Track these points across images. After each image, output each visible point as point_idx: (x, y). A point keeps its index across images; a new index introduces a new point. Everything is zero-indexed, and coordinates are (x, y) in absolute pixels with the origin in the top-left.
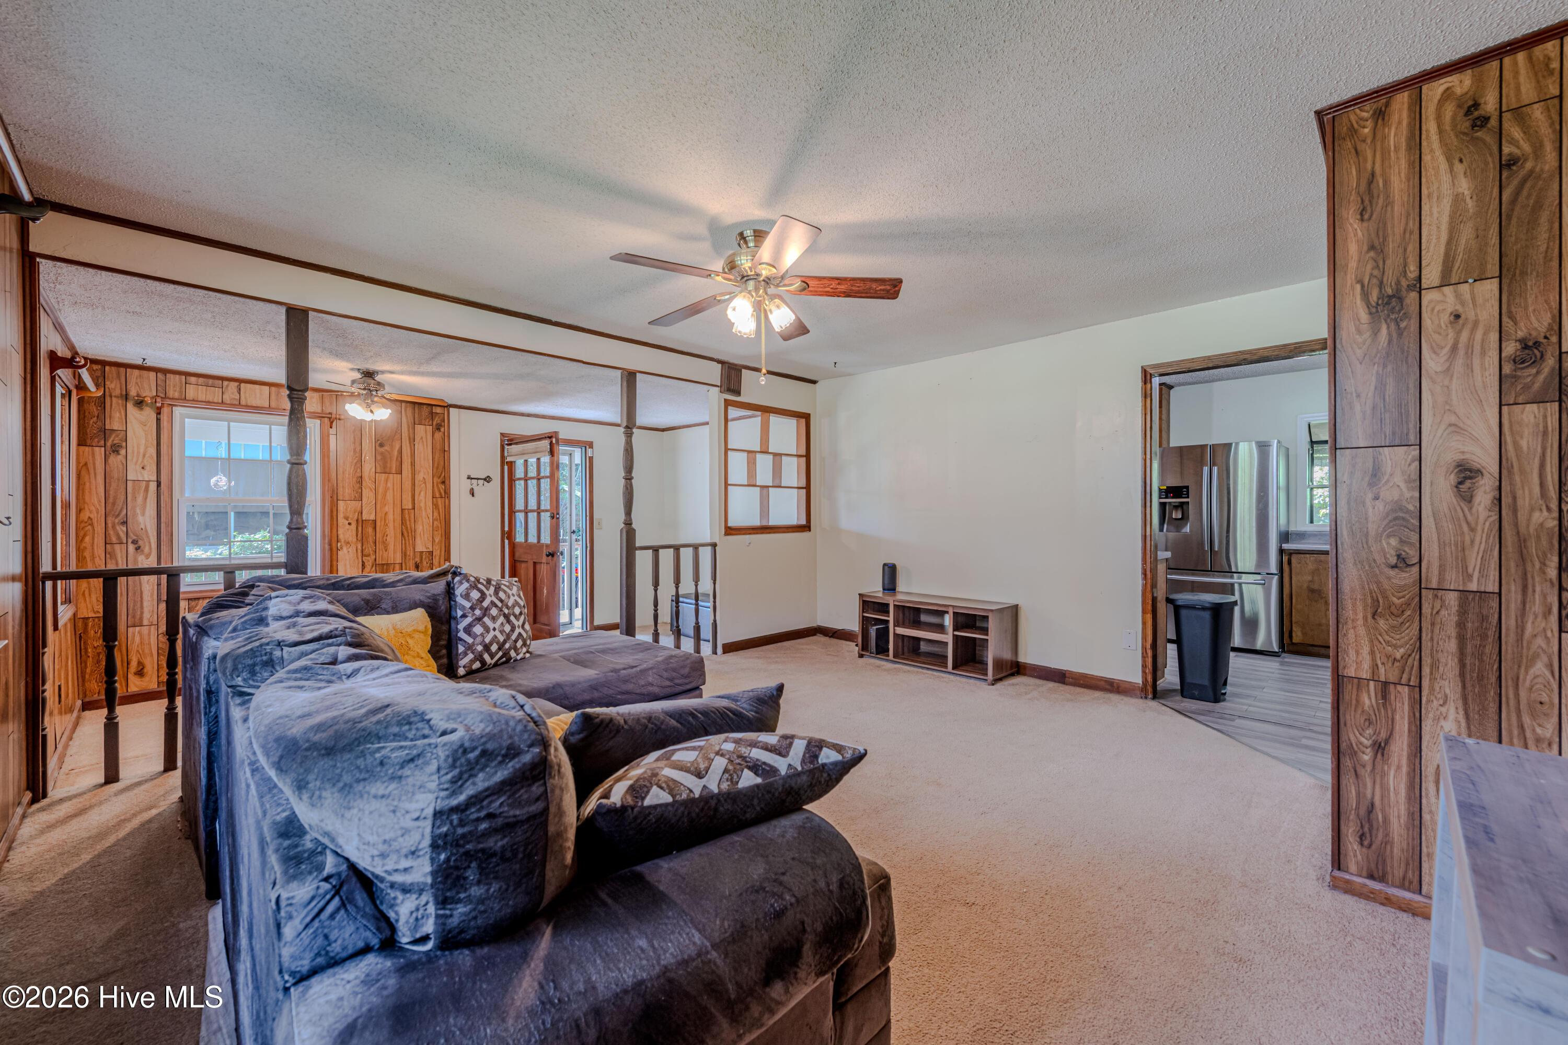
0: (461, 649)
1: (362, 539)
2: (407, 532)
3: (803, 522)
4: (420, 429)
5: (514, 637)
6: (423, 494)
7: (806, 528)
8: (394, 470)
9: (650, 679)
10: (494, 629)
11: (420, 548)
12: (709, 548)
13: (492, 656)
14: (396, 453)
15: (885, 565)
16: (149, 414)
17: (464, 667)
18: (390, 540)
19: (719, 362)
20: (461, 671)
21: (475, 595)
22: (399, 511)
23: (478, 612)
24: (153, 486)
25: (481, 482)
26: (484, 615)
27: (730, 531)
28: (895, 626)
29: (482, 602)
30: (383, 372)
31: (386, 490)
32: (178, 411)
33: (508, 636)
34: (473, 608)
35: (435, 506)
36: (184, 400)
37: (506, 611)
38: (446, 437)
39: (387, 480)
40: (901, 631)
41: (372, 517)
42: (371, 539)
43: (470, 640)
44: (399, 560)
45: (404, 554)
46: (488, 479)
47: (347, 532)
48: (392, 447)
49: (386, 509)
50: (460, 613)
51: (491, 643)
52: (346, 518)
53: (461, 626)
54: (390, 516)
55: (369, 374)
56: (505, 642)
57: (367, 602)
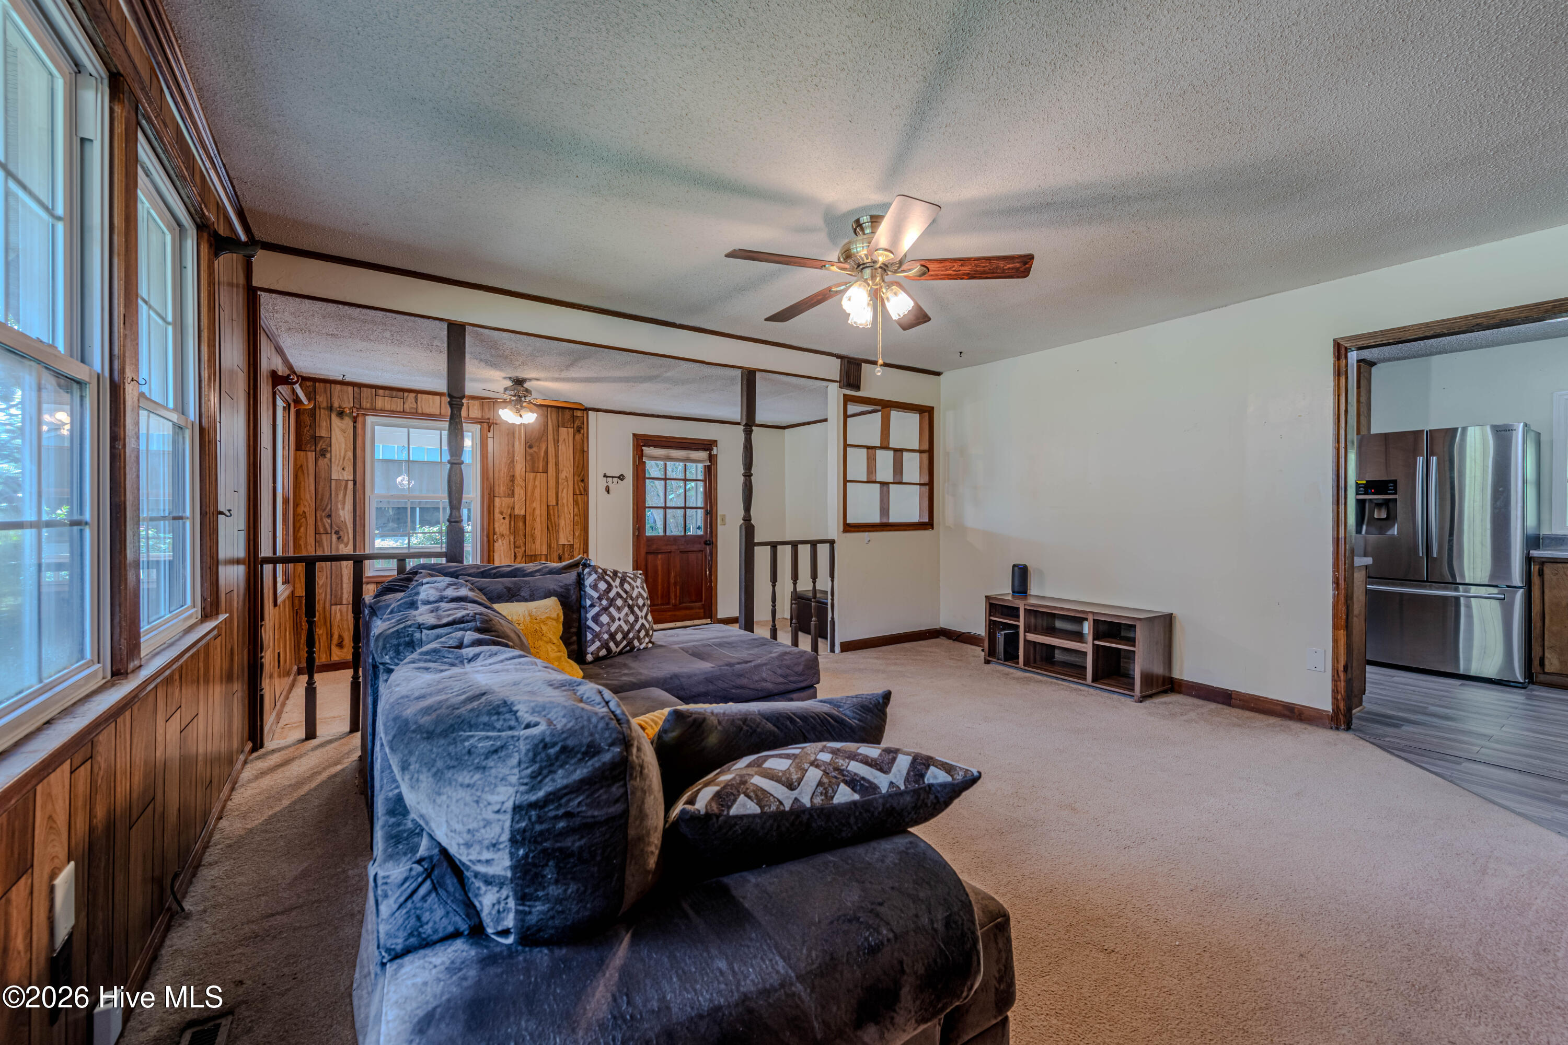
0: (589, 636)
1: (514, 532)
2: (552, 527)
3: (926, 520)
4: (563, 431)
5: (637, 627)
6: (565, 491)
7: (928, 525)
8: (541, 470)
9: (764, 675)
10: (619, 619)
11: (563, 541)
12: (828, 545)
13: (617, 645)
14: (542, 454)
15: (1014, 566)
16: (348, 422)
17: (592, 654)
18: (538, 533)
19: (838, 356)
20: (589, 658)
21: (602, 586)
22: (545, 507)
23: (604, 602)
24: (351, 484)
25: (615, 480)
26: (610, 605)
27: (849, 528)
28: (1025, 632)
29: (608, 593)
30: (530, 380)
31: (534, 487)
32: (370, 420)
33: (632, 626)
34: (600, 599)
35: (576, 502)
36: (374, 410)
37: (630, 602)
38: (585, 440)
39: (535, 479)
40: (1031, 637)
41: (523, 513)
42: (521, 533)
43: (597, 629)
44: (544, 552)
45: (549, 547)
46: (621, 477)
47: (502, 526)
48: (539, 448)
49: (534, 505)
50: (588, 603)
51: (616, 632)
52: (501, 513)
53: (590, 615)
54: (538, 512)
55: (519, 382)
56: (629, 631)
57: (509, 589)
